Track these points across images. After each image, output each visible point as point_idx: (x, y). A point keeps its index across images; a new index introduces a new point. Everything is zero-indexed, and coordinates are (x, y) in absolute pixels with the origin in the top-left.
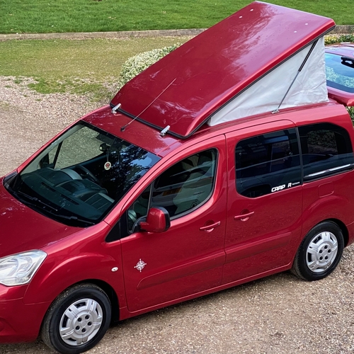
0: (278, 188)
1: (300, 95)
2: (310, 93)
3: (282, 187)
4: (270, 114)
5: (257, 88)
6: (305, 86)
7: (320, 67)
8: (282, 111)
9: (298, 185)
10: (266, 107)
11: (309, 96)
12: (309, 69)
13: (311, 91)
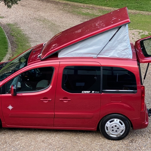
0: (86, 92)
1: (113, 52)
2: (118, 52)
3: (88, 92)
4: (92, 58)
5: (84, 45)
6: (116, 49)
7: (125, 41)
8: (98, 58)
9: (98, 93)
10: (90, 54)
11: (118, 54)
12: (118, 41)
13: (119, 52)
